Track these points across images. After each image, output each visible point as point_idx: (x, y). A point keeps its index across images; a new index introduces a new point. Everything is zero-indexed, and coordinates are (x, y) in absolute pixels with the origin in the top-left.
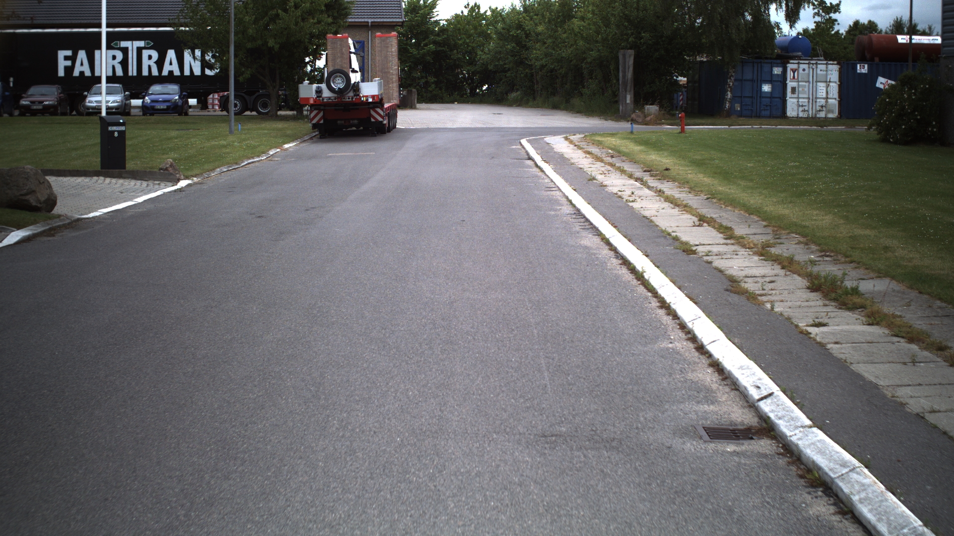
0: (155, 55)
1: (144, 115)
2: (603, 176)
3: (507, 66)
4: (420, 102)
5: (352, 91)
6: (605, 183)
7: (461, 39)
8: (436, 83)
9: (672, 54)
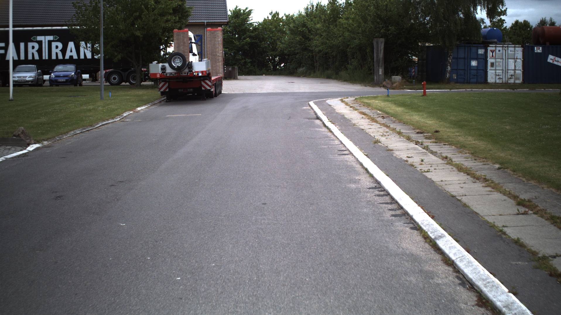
1: (50, 86)
2: (384, 138)
3: (296, 51)
4: (240, 74)
5: (187, 68)
6: (391, 147)
7: (267, 34)
8: (251, 62)
9: (410, 41)
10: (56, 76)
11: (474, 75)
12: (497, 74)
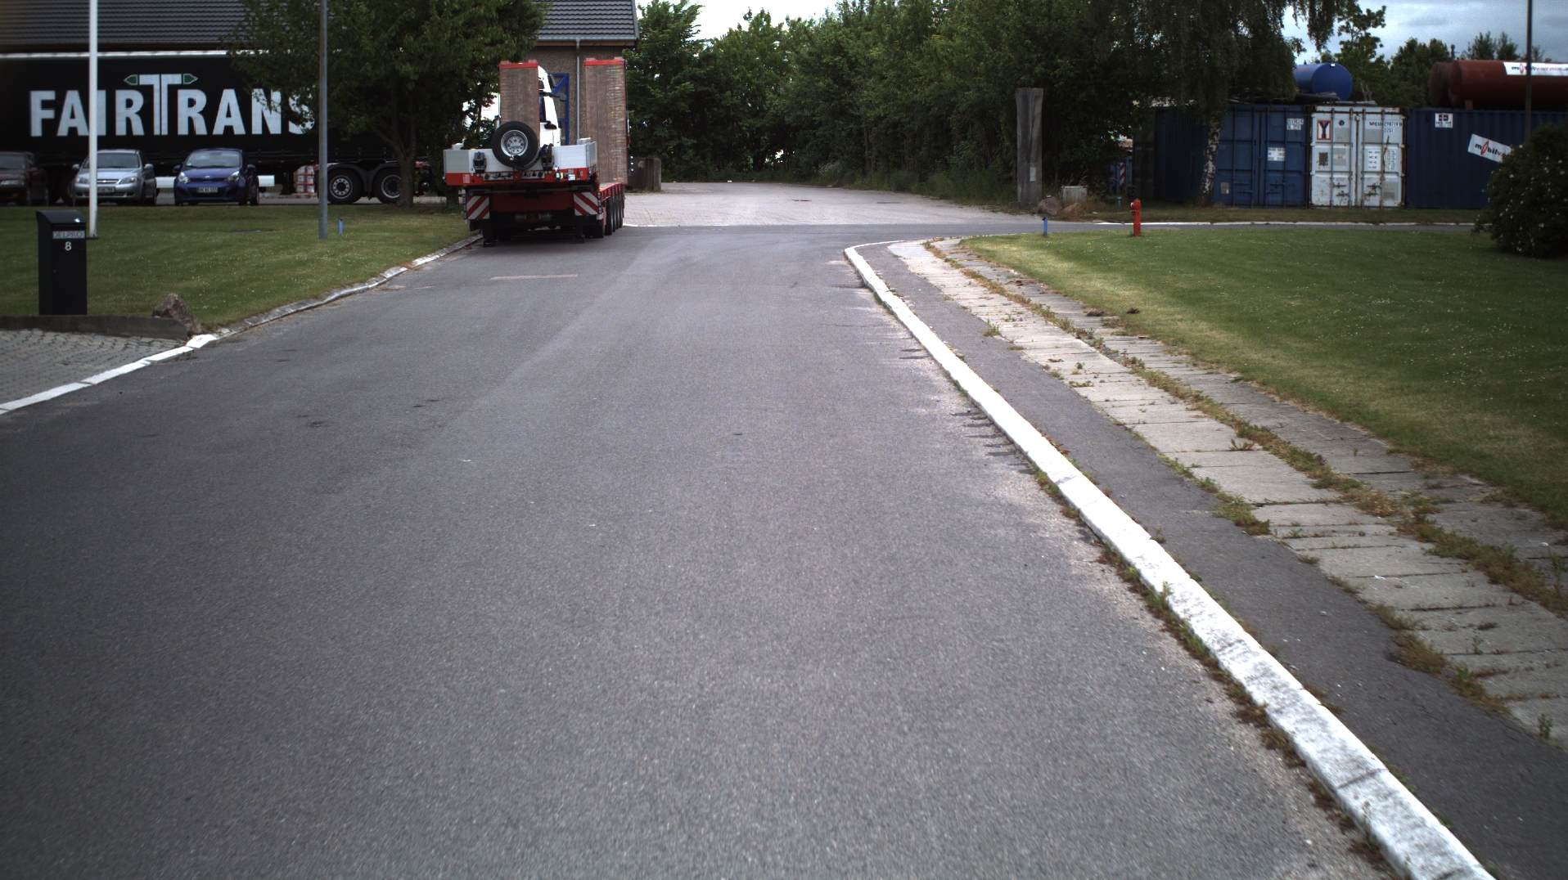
0: (200, 98)
1: (178, 203)
2: (1010, 325)
3: (817, 118)
4: (668, 178)
5: (539, 162)
6: (1019, 342)
7: (738, 71)
8: (695, 147)
9: (1109, 95)
10: (193, 180)
11: (1276, 186)
12: (1336, 183)
